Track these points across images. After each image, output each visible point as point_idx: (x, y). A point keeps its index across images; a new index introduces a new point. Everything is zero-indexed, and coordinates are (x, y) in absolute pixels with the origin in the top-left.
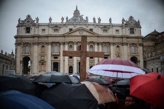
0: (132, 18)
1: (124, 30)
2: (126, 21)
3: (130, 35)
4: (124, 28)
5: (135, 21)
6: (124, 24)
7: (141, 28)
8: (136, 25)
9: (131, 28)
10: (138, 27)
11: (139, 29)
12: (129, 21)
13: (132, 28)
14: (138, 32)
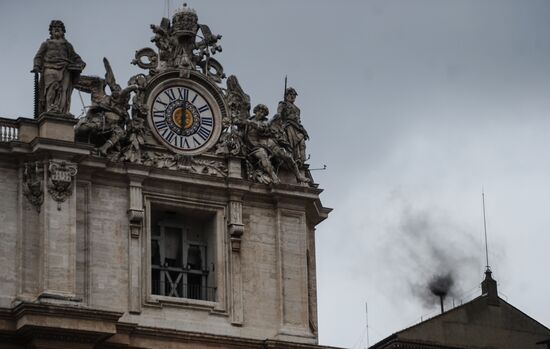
0: (187, 40)
1: (59, 217)
2: (92, 86)
3: (148, 319)
4: (61, 190)
5: (240, 101)
6: (67, 133)
7: (315, 213)
8: (250, 163)
9: (170, 198)
10: (272, 201)
11: (293, 229)
12: (144, 89)
13: (191, 202)
14: (279, 274)
